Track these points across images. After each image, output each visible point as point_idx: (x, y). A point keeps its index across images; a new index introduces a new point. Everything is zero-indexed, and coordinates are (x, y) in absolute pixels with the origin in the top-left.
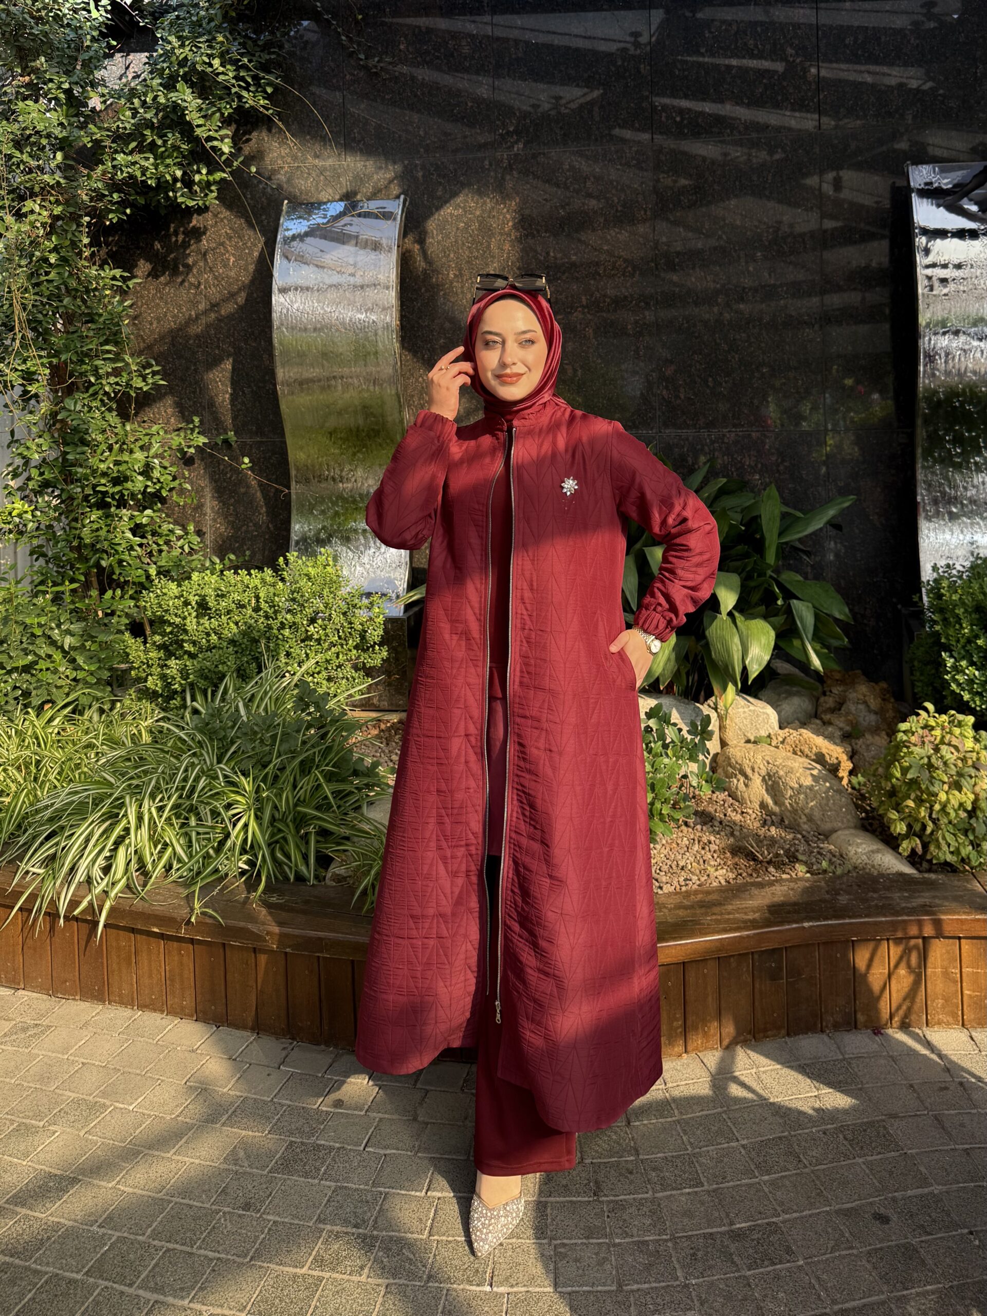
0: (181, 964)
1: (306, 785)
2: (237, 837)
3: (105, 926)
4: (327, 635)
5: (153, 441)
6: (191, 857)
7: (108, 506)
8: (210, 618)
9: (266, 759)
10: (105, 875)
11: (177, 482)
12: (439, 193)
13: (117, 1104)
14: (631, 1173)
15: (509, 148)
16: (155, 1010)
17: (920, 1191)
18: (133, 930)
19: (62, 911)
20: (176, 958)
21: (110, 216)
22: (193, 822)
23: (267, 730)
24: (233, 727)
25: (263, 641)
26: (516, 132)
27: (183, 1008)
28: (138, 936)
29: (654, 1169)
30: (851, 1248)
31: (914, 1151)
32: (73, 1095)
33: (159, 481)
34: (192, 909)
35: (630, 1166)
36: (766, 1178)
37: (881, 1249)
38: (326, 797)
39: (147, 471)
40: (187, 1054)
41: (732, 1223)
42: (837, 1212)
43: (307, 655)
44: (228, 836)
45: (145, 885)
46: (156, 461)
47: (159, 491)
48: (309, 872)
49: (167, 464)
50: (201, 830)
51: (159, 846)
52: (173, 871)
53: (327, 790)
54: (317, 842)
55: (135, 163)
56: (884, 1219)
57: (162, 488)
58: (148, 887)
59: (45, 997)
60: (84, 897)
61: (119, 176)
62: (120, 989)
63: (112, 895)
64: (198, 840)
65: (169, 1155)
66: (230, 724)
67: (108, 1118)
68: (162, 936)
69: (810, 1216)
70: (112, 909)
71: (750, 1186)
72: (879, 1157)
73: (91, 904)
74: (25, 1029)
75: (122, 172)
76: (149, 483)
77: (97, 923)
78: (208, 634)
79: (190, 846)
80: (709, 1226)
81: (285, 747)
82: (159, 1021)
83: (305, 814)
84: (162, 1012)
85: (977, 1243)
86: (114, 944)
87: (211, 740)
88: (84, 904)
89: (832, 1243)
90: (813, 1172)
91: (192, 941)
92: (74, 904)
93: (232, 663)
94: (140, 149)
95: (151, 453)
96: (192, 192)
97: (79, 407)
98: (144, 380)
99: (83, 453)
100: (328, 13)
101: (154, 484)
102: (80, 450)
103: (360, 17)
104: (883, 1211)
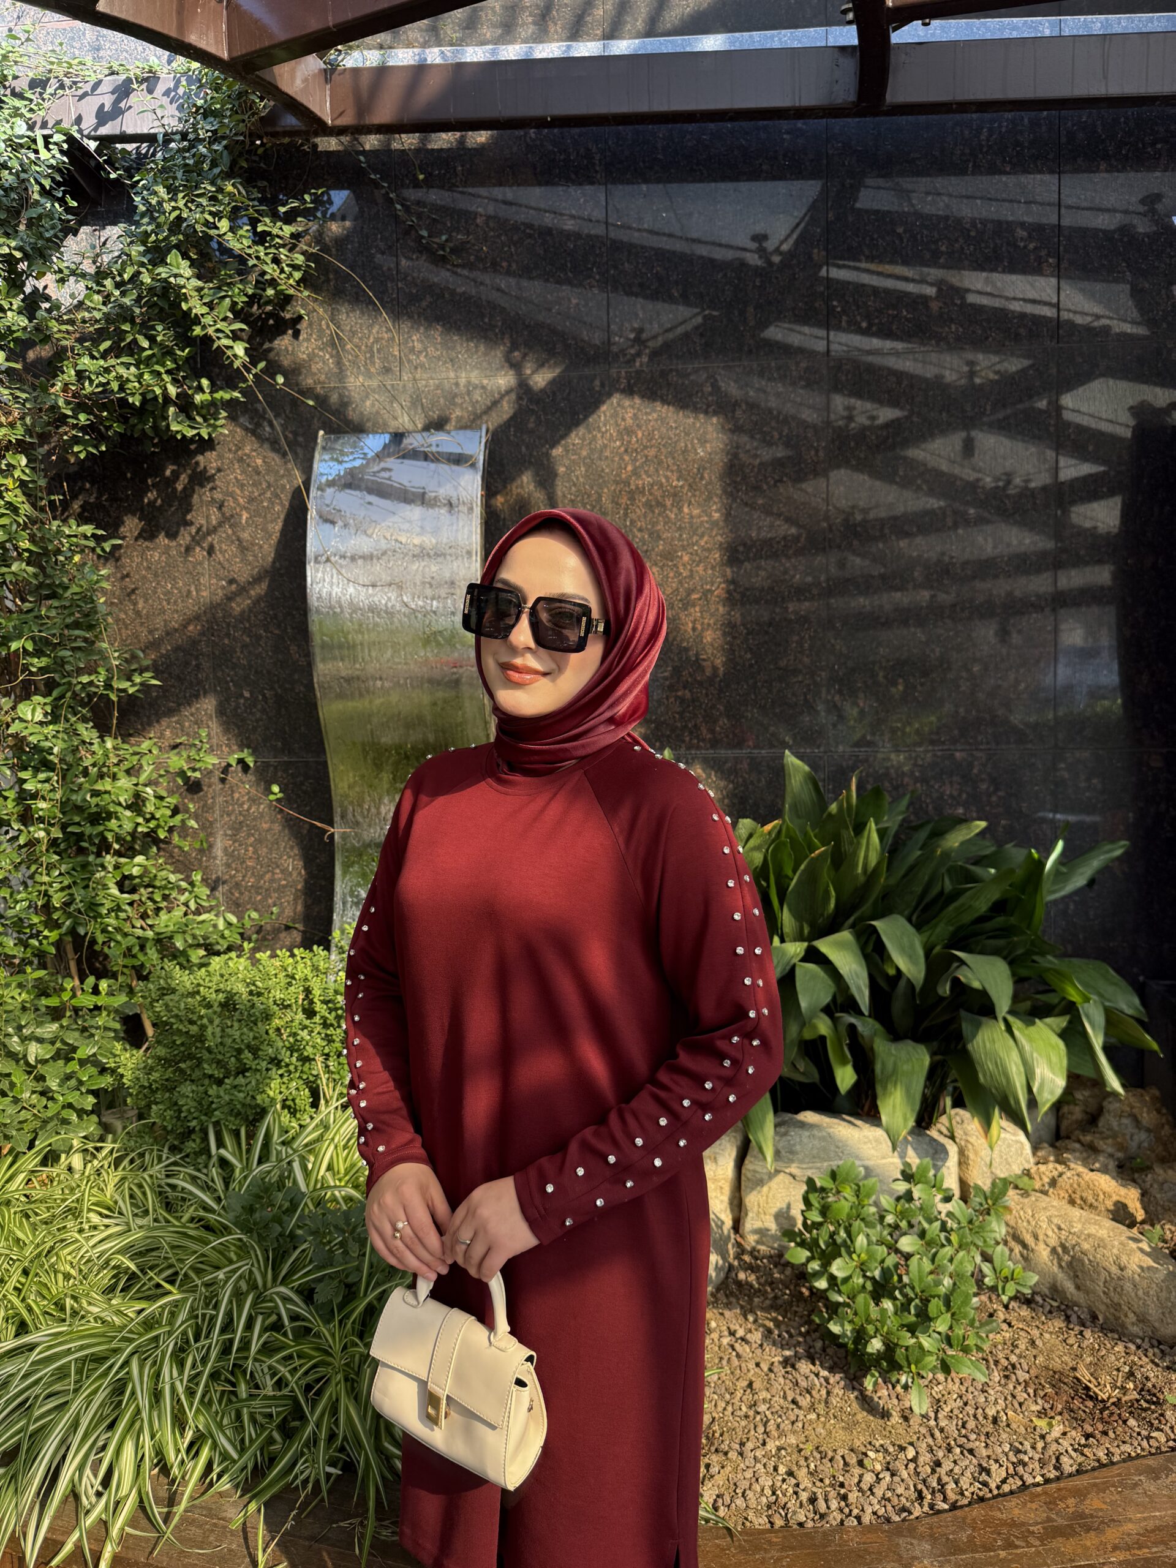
5: (144, 762)
11: (179, 817)
15: (628, 362)
21: (76, 449)
26: (639, 339)
33: (153, 817)
39: (137, 804)
46: (148, 790)
47: (154, 831)
49: (164, 794)
55: (107, 370)
57: (158, 826)
61: (88, 389)
75: (91, 382)
94: (116, 351)
95: (143, 778)
96: (191, 418)
97: (39, 716)
98: (129, 679)
99: (47, 780)
100: (375, 172)
101: (148, 821)
102: (42, 776)
103: (421, 177)
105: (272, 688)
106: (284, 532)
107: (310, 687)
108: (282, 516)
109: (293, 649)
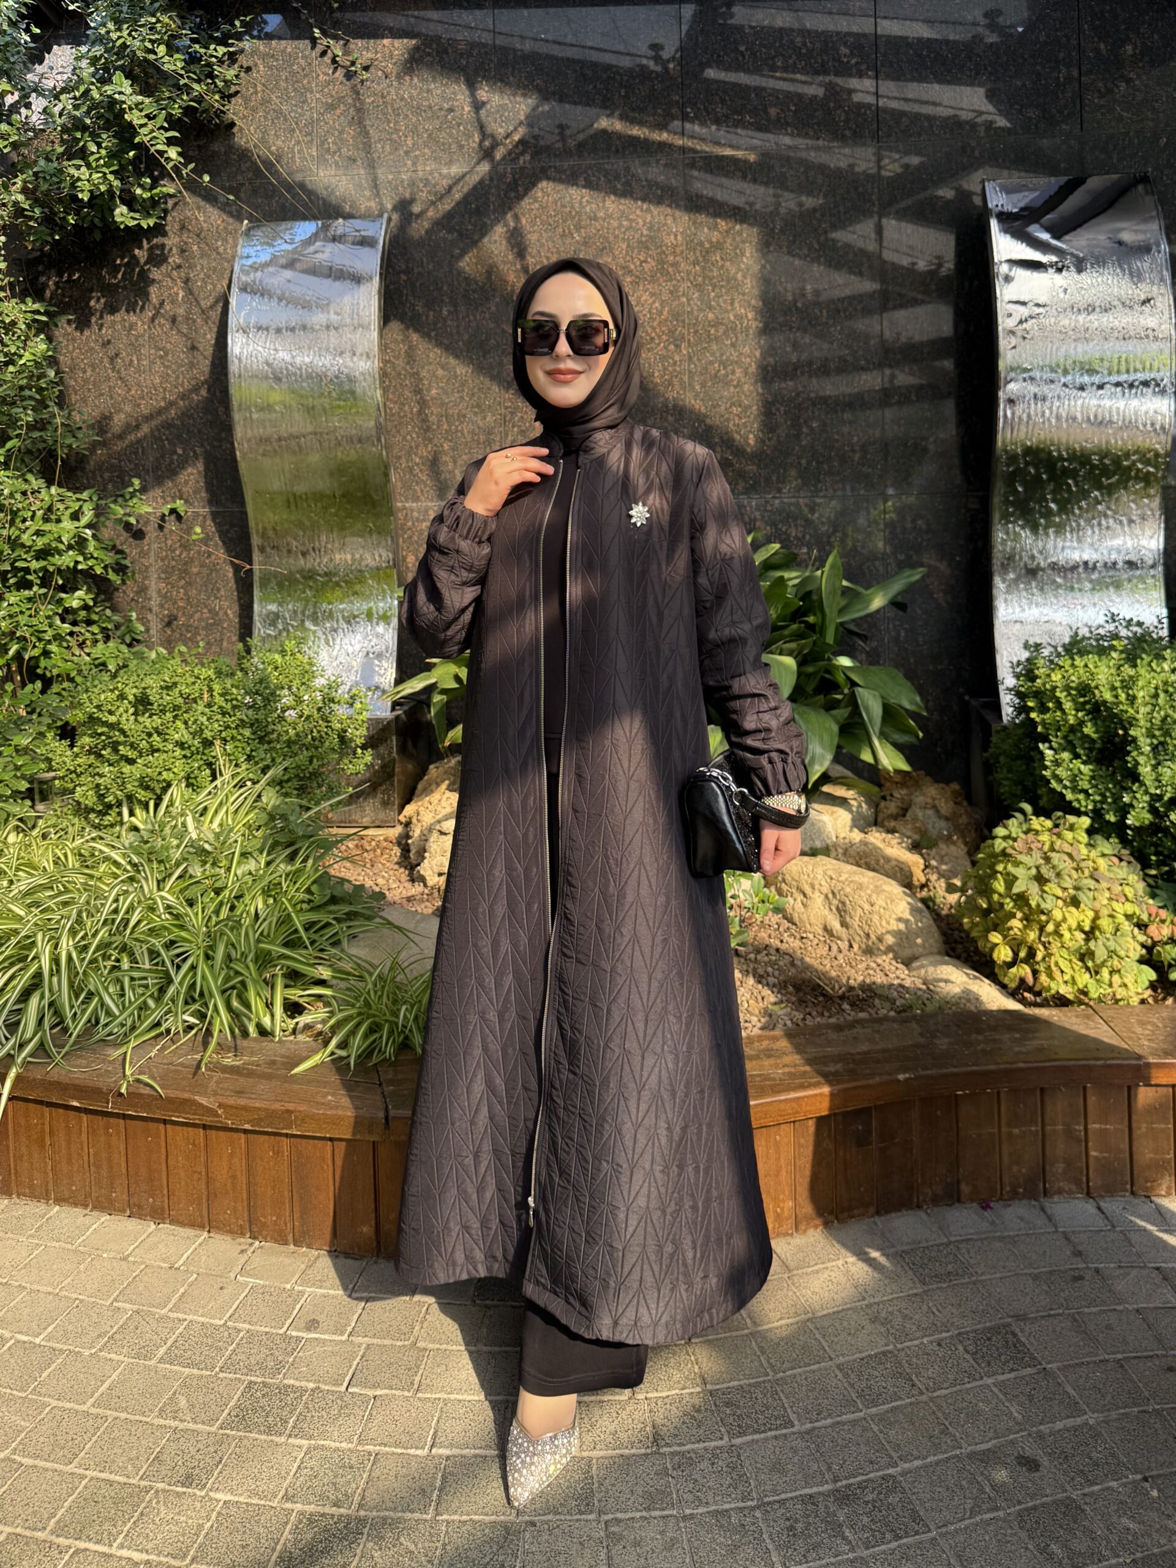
0: (109, 1145)
1: (269, 914)
2: (181, 983)
3: (10, 1099)
5: (85, 508)
6: (123, 1008)
8: (151, 715)
10: (10, 1035)
15: (513, 160)
16: (76, 1205)
17: (1070, 1422)
18: (46, 1104)
20: (103, 1138)
22: (126, 964)
23: (222, 849)
24: (178, 846)
25: (218, 743)
26: (522, 141)
27: (112, 1202)
28: (53, 1111)
29: (728, 1404)
30: (996, 1509)
31: (1054, 1366)
33: (92, 557)
34: (123, 1077)
35: (698, 1403)
36: (874, 1410)
37: (1034, 1508)
38: (296, 931)
40: (115, 1263)
41: (836, 1480)
42: (971, 1456)
43: (273, 759)
44: (169, 981)
45: (62, 1047)
46: (88, 532)
47: (92, 568)
48: (275, 1024)
50: (136, 974)
51: (82, 996)
52: (99, 1027)
53: (297, 921)
54: (284, 987)
57: (95, 564)
58: (67, 1049)
62: (31, 1179)
63: (20, 1059)
64: (132, 988)
66: (173, 843)
68: (80, 1112)
69: (937, 1463)
71: (854, 1423)
72: (1012, 1375)
76: (80, 559)
79: (122, 995)
80: (807, 1485)
81: (242, 866)
82: (80, 1219)
83: (269, 952)
84: (85, 1206)
85: (1153, 1491)
86: (22, 1121)
87: (150, 861)
89: (970, 1503)
90: (931, 1399)
91: (123, 1117)
93: (179, 769)
104: (1028, 1452)
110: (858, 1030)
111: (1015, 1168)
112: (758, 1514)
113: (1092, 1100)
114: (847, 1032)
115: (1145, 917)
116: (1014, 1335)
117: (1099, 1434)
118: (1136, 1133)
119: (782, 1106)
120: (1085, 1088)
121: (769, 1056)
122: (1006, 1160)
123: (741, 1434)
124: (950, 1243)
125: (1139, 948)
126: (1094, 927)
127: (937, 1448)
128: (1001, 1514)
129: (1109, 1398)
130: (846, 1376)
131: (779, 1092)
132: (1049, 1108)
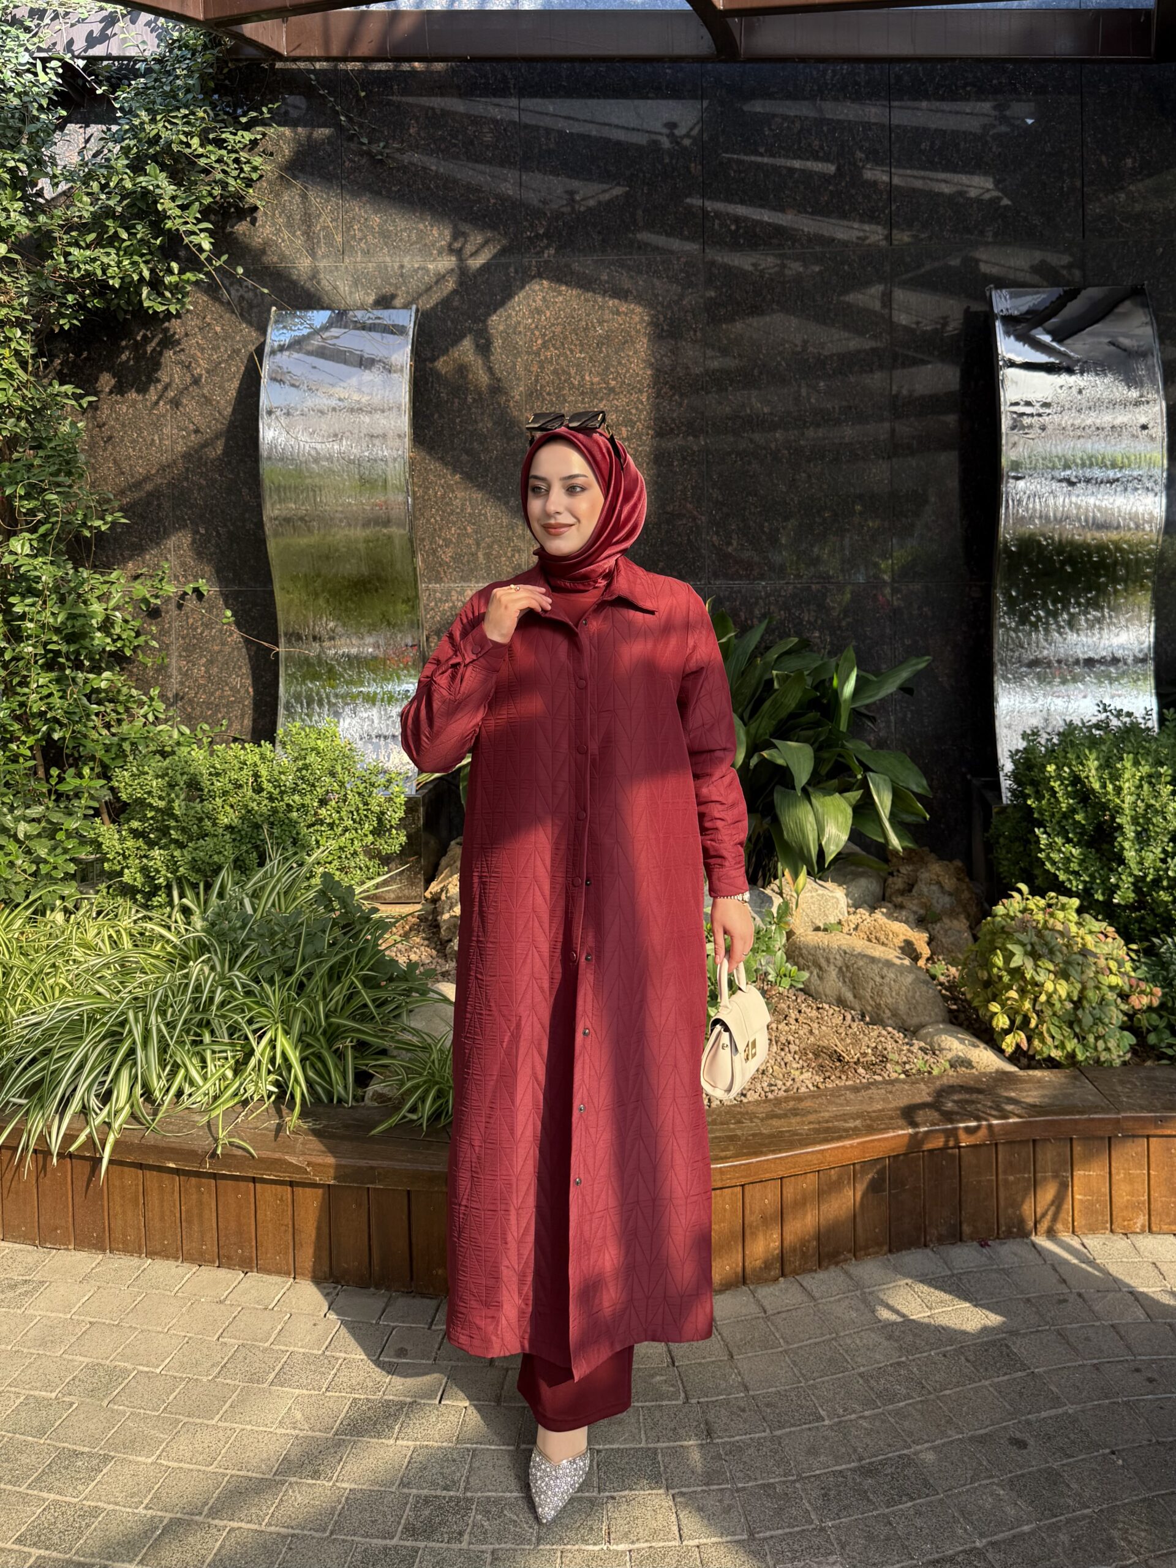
0: (200, 1203)
1: (338, 993)
2: (262, 1054)
3: (111, 1162)
4: (341, 819)
5: (113, 590)
6: (205, 1078)
7: (62, 668)
8: (202, 801)
9: (289, 964)
10: (104, 1105)
11: (142, 638)
12: (456, 304)
13: (141, 1368)
14: (743, 1410)
15: (538, 253)
16: (167, 1257)
17: (1054, 1412)
18: (141, 1166)
19: (55, 1148)
20: (194, 1197)
21: (62, 322)
22: (207, 1038)
23: (290, 931)
24: (243, 927)
25: (265, 827)
26: (546, 235)
27: (202, 1254)
28: (148, 1173)
29: (768, 1405)
30: (991, 1477)
31: (1041, 1370)
32: (87, 1360)
33: (119, 638)
34: (216, 1140)
35: (742, 1404)
36: (890, 1407)
37: (1023, 1475)
38: (365, 1006)
39: (106, 625)
40: (214, 1306)
41: (861, 1459)
42: (972, 1439)
43: (317, 842)
44: (251, 1052)
45: (155, 1114)
46: (117, 614)
47: (121, 649)
48: (347, 1093)
49: (129, 618)
50: (217, 1048)
51: (168, 1068)
52: (185, 1097)
53: (366, 996)
54: (355, 1058)
55: (94, 260)
56: (1021, 1444)
57: (124, 646)
58: (160, 1115)
59: (30, 1248)
60: (82, 1130)
61: (76, 274)
62: (125, 1235)
63: (116, 1125)
64: (213, 1060)
65: (214, 1422)
66: (239, 924)
67: (133, 1383)
68: (176, 1172)
69: (943, 1444)
70: (117, 1143)
71: (874, 1417)
72: (1006, 1377)
73: (90, 1137)
74: (13, 1287)
75: (79, 269)
76: (109, 640)
77: (97, 1161)
78: (201, 820)
79: (204, 1067)
80: (838, 1463)
81: (310, 949)
82: (174, 1270)
83: (339, 1026)
84: (176, 1259)
85: (1120, 1462)
86: (117, 1183)
87: (220, 943)
88: (82, 1138)
89: (970, 1474)
90: (938, 1397)
91: (214, 1176)
92: (69, 1138)
93: (230, 853)
94: (98, 243)
95: (112, 604)
96: (162, 295)
97: (27, 550)
98: (103, 519)
99: (33, 605)
100: (324, 87)
101: (114, 641)
102: (29, 601)
103: (363, 94)
104: (1018, 1435)
105: (225, 526)
106: (240, 391)
107: (260, 525)
108: (239, 376)
109: (245, 491)
110: (873, 1090)
111: (1010, 1211)
112: (798, 1485)
113: (1078, 1149)
114: (863, 1093)
115: (1126, 988)
116: (1008, 1347)
117: (1077, 1420)
118: (1115, 1178)
119: (809, 1157)
120: (1071, 1139)
121: (796, 1115)
122: (1002, 1203)
123: (780, 1428)
124: (953, 1275)
125: (1121, 1016)
126: (1082, 997)
127: (943, 1434)
128: (996, 1480)
129: (1085, 1393)
130: (867, 1381)
131: (807, 1145)
132: (1039, 1157)
